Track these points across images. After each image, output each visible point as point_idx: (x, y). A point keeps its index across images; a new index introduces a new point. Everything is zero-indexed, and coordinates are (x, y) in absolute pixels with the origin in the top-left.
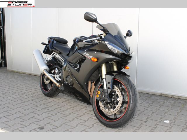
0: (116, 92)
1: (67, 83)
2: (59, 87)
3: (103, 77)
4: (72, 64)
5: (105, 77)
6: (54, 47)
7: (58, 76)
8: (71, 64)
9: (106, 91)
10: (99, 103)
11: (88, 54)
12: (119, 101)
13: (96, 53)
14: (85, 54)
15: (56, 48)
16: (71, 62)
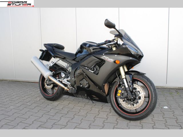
0: (136, 89)
1: (81, 86)
2: (68, 91)
3: (123, 78)
4: (88, 67)
5: (125, 77)
6: (57, 53)
7: (65, 80)
8: (86, 68)
9: (128, 90)
10: (120, 100)
11: (108, 58)
12: (141, 96)
13: (116, 56)
14: (104, 58)
15: (58, 54)
16: (86, 65)
